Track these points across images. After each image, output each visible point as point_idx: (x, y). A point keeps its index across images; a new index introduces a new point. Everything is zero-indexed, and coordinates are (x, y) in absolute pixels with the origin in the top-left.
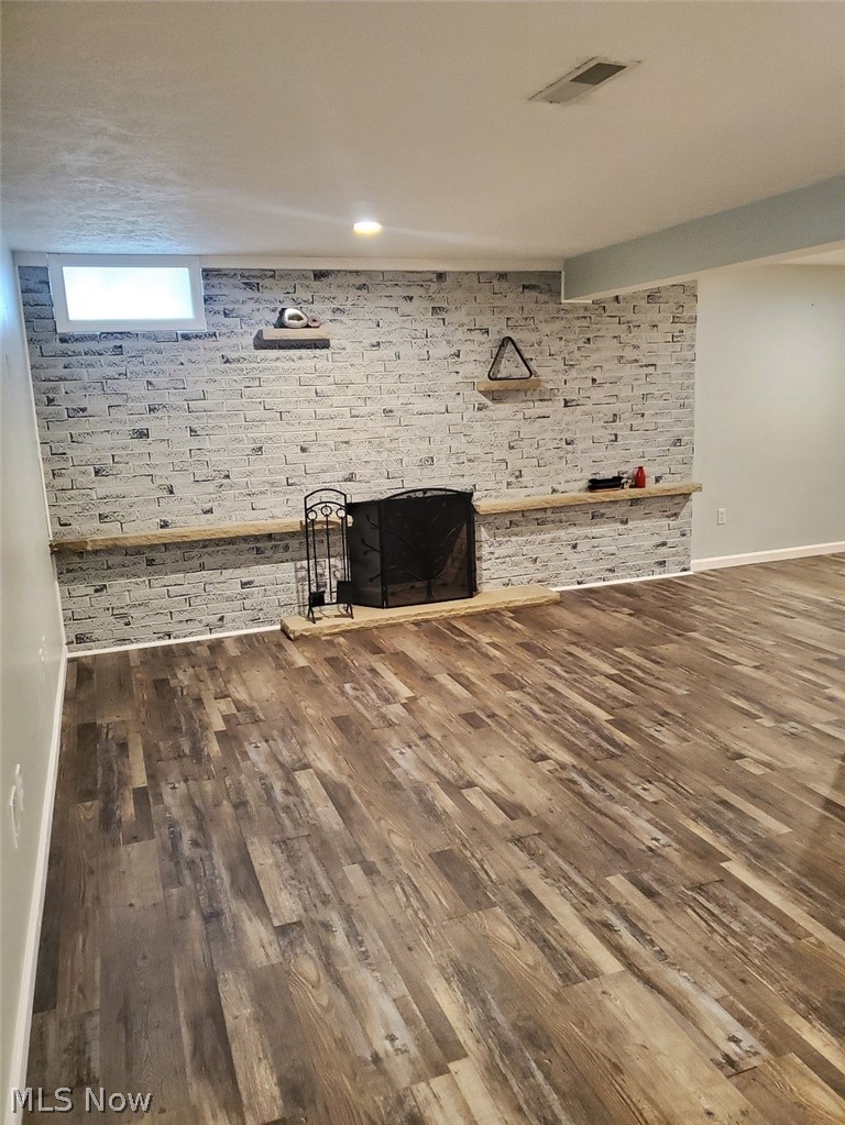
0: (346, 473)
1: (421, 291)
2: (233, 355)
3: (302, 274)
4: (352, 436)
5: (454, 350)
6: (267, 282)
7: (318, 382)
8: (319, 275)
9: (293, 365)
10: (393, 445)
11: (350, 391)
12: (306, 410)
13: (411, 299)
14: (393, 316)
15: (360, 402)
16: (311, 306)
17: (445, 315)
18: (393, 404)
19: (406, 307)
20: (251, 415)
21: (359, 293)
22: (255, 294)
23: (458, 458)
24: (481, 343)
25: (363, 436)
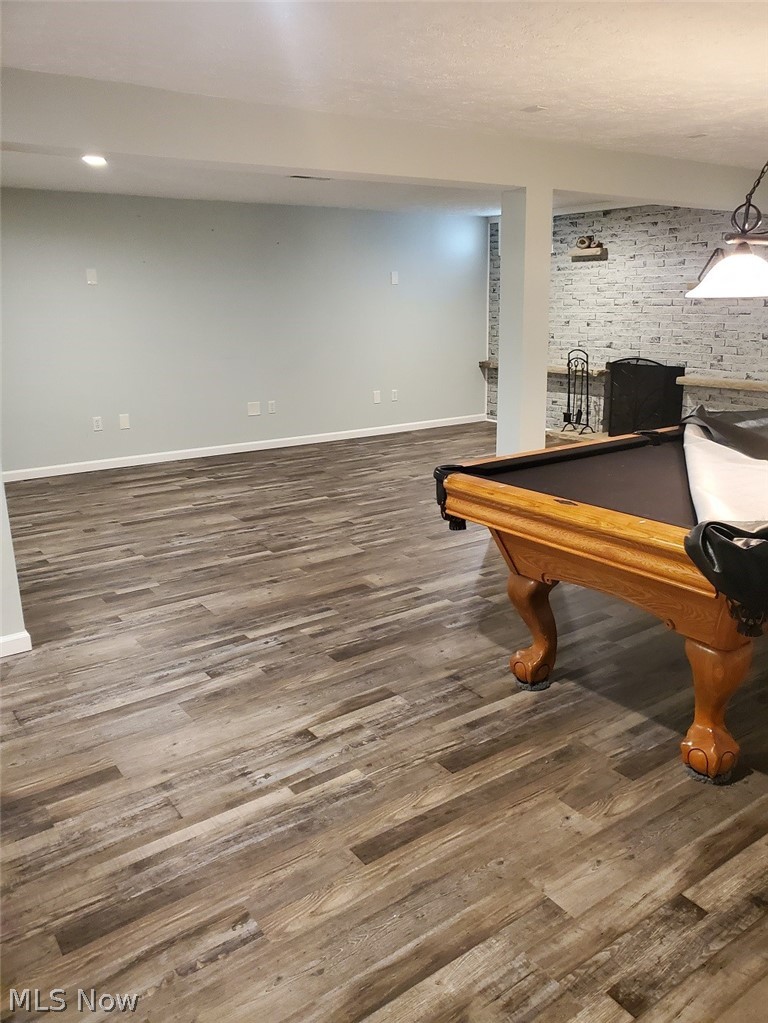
0: (607, 342)
1: (663, 218)
2: (562, 266)
3: (596, 214)
4: (614, 318)
5: (681, 259)
6: (580, 221)
7: (599, 282)
8: (606, 213)
9: (588, 271)
10: (636, 326)
11: (615, 288)
12: (591, 299)
13: (656, 223)
14: (645, 237)
15: (620, 295)
16: (601, 234)
17: (677, 234)
18: (640, 298)
19: (653, 230)
20: (566, 302)
21: (627, 222)
22: (575, 229)
23: (677, 340)
24: (701, 253)
25: (620, 318)
